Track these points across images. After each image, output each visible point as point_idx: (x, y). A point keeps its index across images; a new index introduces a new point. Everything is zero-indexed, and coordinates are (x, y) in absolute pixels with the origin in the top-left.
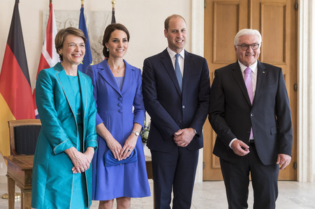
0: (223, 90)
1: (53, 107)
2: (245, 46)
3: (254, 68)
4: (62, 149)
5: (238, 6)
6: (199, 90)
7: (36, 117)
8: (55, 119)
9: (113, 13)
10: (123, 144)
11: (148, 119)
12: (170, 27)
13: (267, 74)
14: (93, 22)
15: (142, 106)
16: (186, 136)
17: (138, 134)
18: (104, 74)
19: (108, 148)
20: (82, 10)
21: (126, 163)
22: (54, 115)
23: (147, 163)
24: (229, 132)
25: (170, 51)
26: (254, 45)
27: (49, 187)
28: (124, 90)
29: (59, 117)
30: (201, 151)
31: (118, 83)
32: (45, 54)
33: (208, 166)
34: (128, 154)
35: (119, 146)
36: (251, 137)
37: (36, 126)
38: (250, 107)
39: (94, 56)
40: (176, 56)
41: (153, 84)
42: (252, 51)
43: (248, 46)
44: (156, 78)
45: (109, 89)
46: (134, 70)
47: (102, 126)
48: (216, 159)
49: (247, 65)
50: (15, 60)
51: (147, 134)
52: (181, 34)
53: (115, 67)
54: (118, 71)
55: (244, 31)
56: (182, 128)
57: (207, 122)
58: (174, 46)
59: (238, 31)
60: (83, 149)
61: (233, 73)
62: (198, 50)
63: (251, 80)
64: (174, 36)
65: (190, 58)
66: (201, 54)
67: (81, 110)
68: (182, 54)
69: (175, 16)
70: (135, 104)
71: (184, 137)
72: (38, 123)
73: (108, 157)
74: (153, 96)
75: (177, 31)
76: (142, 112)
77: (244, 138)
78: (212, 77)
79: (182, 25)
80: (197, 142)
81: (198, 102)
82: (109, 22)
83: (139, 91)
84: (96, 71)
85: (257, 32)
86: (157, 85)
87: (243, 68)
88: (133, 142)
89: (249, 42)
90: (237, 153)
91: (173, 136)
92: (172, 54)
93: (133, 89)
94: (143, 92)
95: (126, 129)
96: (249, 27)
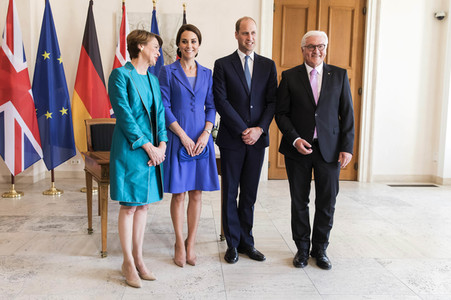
0: (289, 91)
1: (127, 103)
3: (319, 69)
4: (140, 145)
5: (307, 10)
6: (266, 91)
7: (112, 116)
8: (131, 116)
9: (185, 15)
10: (196, 141)
11: (218, 117)
12: (241, 29)
13: (332, 76)
14: (165, 25)
15: (212, 105)
16: (253, 134)
17: (209, 131)
18: (177, 74)
19: (181, 145)
20: (154, 12)
21: (198, 159)
22: (129, 112)
23: (217, 159)
24: (294, 131)
25: (240, 52)
26: (320, 46)
27: (127, 180)
28: (196, 90)
29: (134, 114)
30: (267, 149)
31: (191, 83)
32: (119, 56)
33: (273, 166)
34: (200, 151)
36: (315, 136)
37: (111, 125)
39: (165, 59)
40: (246, 58)
42: (318, 52)
43: (314, 47)
44: (227, 78)
46: (205, 70)
47: (175, 124)
48: (281, 157)
49: (313, 66)
50: (90, 61)
51: (216, 133)
52: (251, 36)
53: (188, 67)
54: (190, 72)
57: (274, 123)
58: (244, 48)
59: (306, 32)
60: (156, 144)
61: (300, 74)
62: (267, 52)
63: (316, 82)
64: (244, 38)
65: (259, 60)
66: (269, 56)
67: (153, 107)
68: (252, 56)
69: (246, 18)
70: (206, 103)
71: (251, 135)
72: (113, 121)
73: (182, 153)
74: (223, 96)
75: (248, 33)
76: (213, 111)
77: (308, 137)
78: (279, 78)
79: (252, 27)
80: (263, 141)
81: (265, 103)
82: (181, 24)
83: (210, 92)
84: (169, 72)
86: (226, 85)
87: (309, 69)
88: (205, 139)
89: (316, 43)
90: (300, 151)
91: (242, 135)
92: (242, 56)
93: (205, 88)
94: (214, 92)
96: (317, 29)
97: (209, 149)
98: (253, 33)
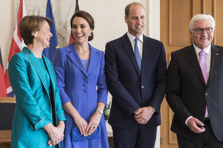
0: (179, 71)
1: (28, 85)
2: (200, 31)
3: (208, 50)
4: (42, 126)
7: (8, 95)
8: (32, 98)
9: (77, 1)
10: (88, 121)
11: (110, 97)
13: (221, 56)
14: (59, 9)
15: (104, 86)
16: (145, 114)
17: (102, 112)
19: (74, 125)
21: (90, 139)
23: (109, 138)
24: (185, 110)
25: (129, 35)
26: (208, 29)
29: (34, 96)
30: (159, 128)
32: (16, 38)
33: (165, 141)
34: (92, 131)
35: (86, 123)
36: (206, 115)
38: (205, 87)
39: (59, 40)
40: (136, 40)
41: (115, 65)
42: (206, 34)
43: (202, 30)
44: (118, 60)
45: (77, 71)
49: (202, 48)
51: (108, 112)
52: (141, 20)
53: (81, 51)
54: (84, 54)
55: (198, 17)
56: (142, 106)
57: (165, 100)
58: (133, 31)
59: (192, 16)
61: (188, 55)
62: (155, 33)
63: (205, 62)
64: (134, 22)
65: (148, 42)
66: (158, 38)
68: (141, 38)
69: (135, 4)
70: (98, 84)
71: (144, 115)
74: (115, 76)
75: (137, 18)
76: (105, 91)
77: (199, 115)
78: (169, 59)
79: (141, 12)
80: (155, 120)
81: (156, 83)
85: (210, 17)
86: (118, 66)
87: (198, 50)
88: (97, 119)
89: (204, 26)
90: (192, 130)
91: (134, 114)
92: (132, 38)
93: (97, 70)
94: (106, 73)
95: (91, 107)
96: (202, 13)
97: (101, 129)
98: (142, 17)
